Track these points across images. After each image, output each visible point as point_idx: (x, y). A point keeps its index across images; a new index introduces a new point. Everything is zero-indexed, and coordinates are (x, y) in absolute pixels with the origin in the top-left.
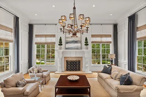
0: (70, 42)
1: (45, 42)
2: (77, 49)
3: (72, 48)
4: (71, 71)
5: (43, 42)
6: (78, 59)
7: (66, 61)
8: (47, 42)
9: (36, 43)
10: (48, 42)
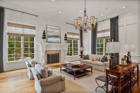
0: (51, 36)
1: (22, 33)
2: (58, 43)
3: (53, 42)
4: (52, 63)
5: (20, 33)
6: (57, 52)
7: (47, 54)
8: (25, 34)
9: (8, 34)
10: (27, 34)
